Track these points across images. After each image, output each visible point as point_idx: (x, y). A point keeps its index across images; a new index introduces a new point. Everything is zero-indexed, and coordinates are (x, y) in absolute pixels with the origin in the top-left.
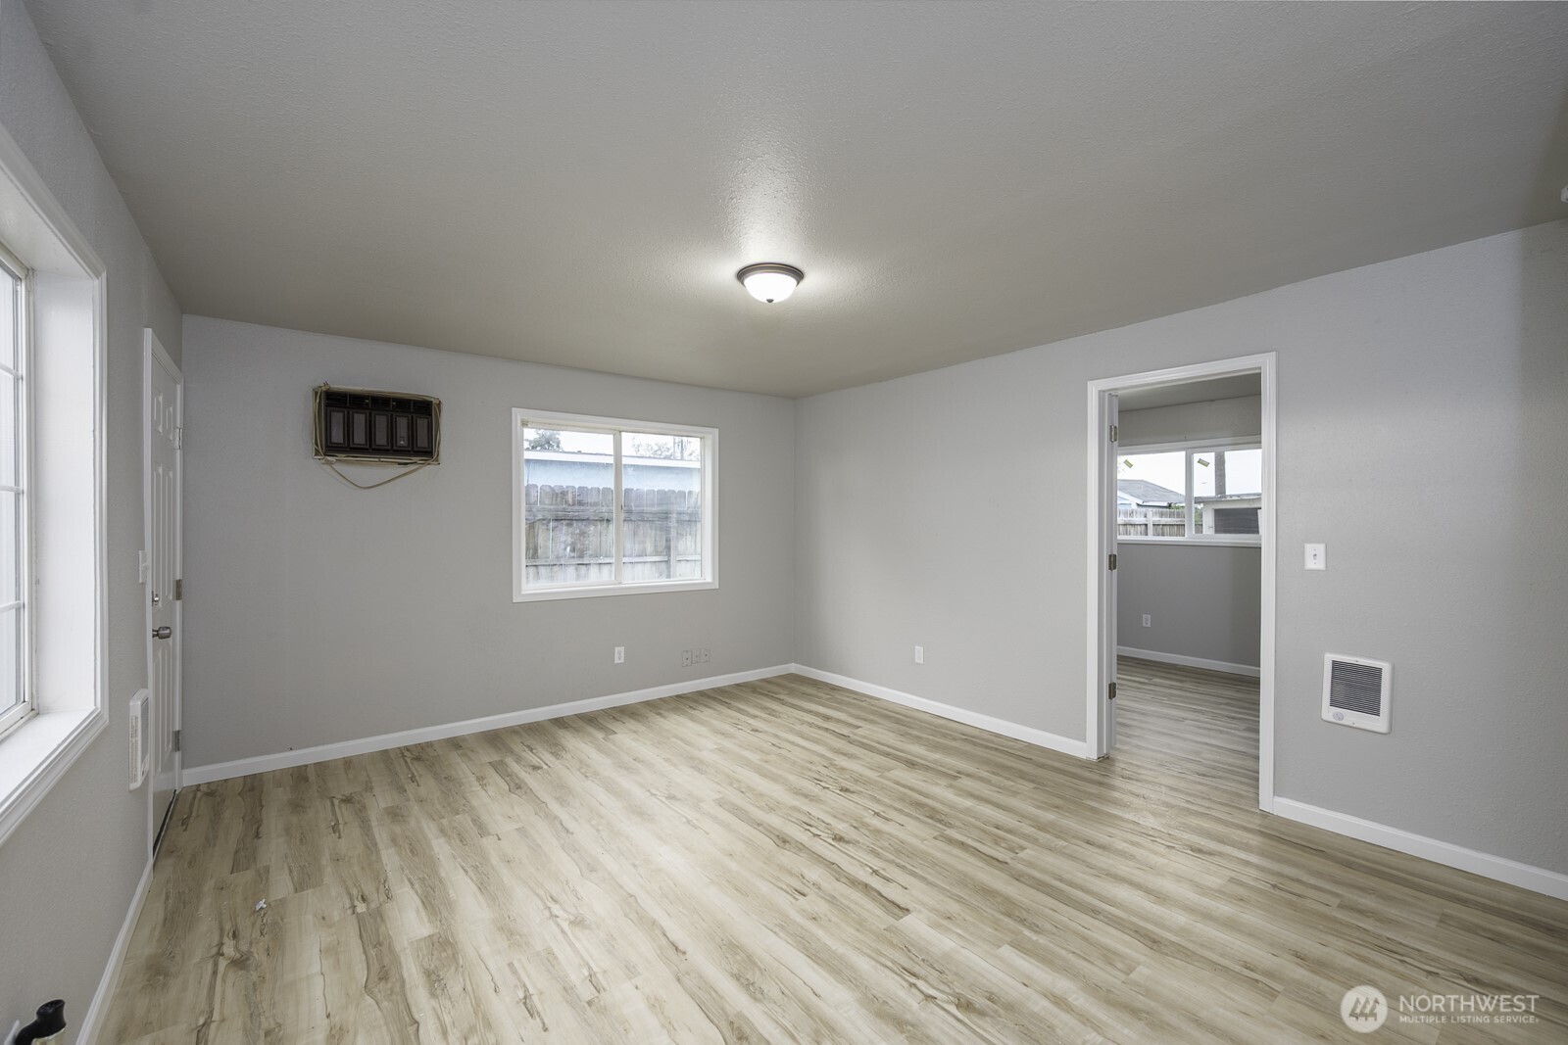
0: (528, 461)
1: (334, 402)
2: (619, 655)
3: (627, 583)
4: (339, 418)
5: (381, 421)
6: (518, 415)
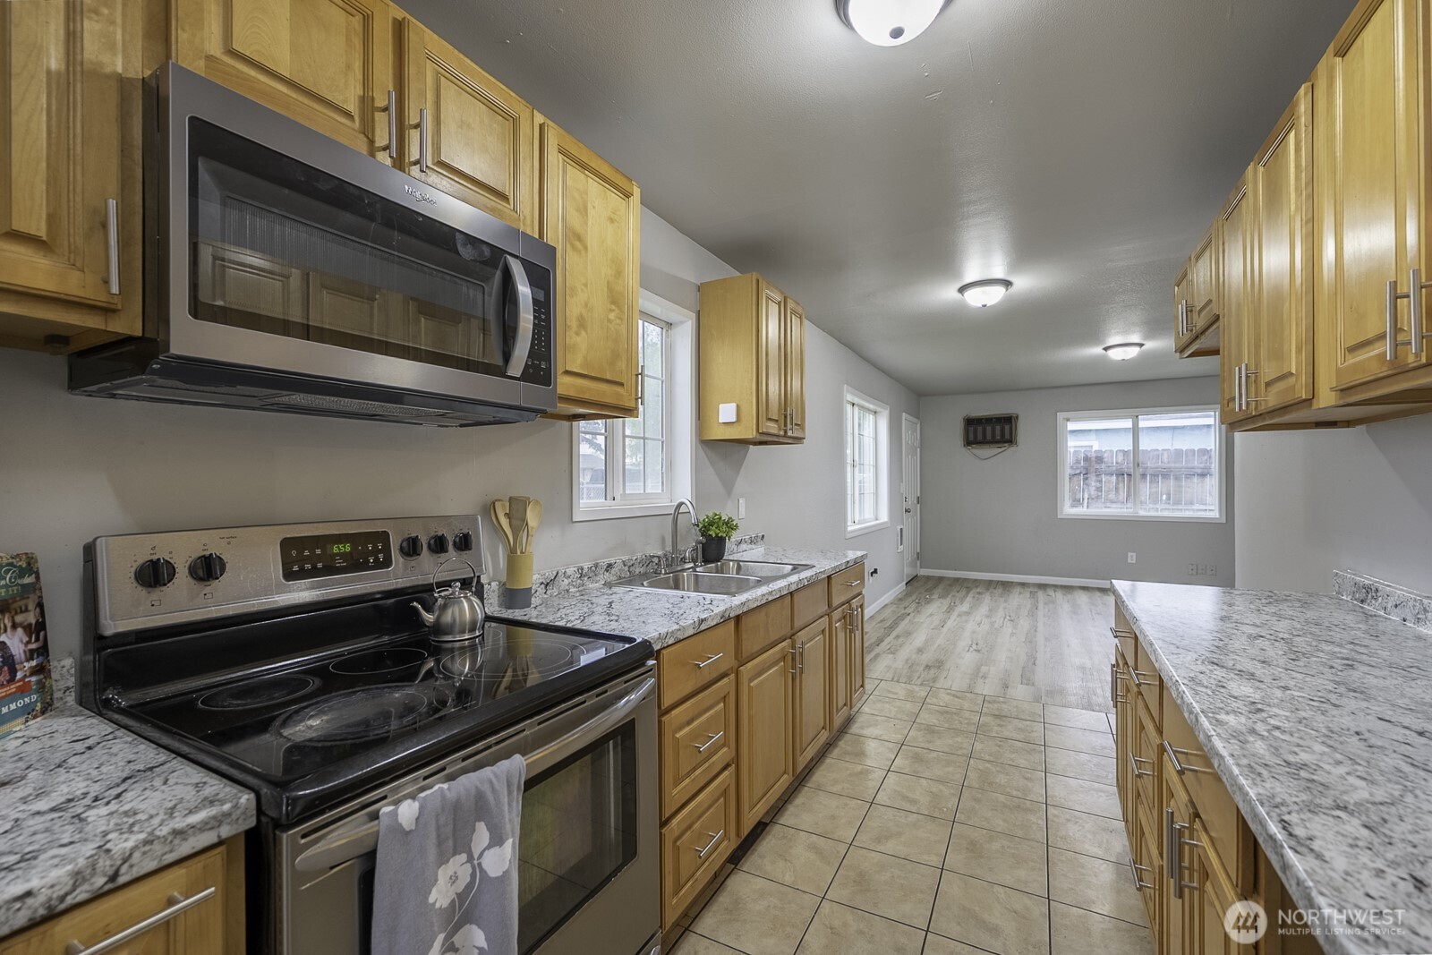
0: (1073, 432)
1: (970, 422)
2: (1132, 557)
3: (1142, 513)
4: (971, 429)
5: (989, 429)
6: (1061, 416)
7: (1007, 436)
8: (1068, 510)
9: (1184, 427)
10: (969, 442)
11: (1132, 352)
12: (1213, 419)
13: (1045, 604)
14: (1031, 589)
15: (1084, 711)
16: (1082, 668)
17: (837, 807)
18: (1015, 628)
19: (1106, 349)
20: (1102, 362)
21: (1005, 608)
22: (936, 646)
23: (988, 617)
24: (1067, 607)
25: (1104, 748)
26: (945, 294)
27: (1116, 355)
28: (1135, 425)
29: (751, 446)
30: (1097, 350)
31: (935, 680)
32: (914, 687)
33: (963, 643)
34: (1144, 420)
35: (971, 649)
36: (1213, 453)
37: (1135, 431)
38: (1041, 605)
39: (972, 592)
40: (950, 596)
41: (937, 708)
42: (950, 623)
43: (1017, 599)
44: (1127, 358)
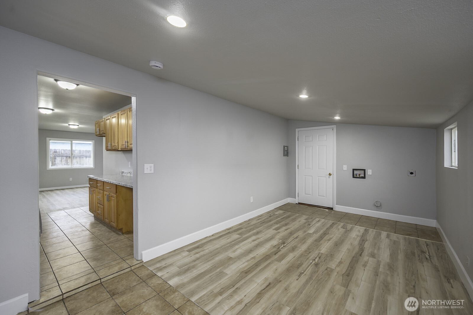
2: (71, 179)
3: (74, 167)
8: (50, 167)
11: (76, 127)
19: (69, 125)
20: (68, 127)
24: (54, 194)
27: (71, 127)
30: (67, 125)
34: (74, 141)
36: (91, 152)
37: (72, 144)
44: (75, 128)
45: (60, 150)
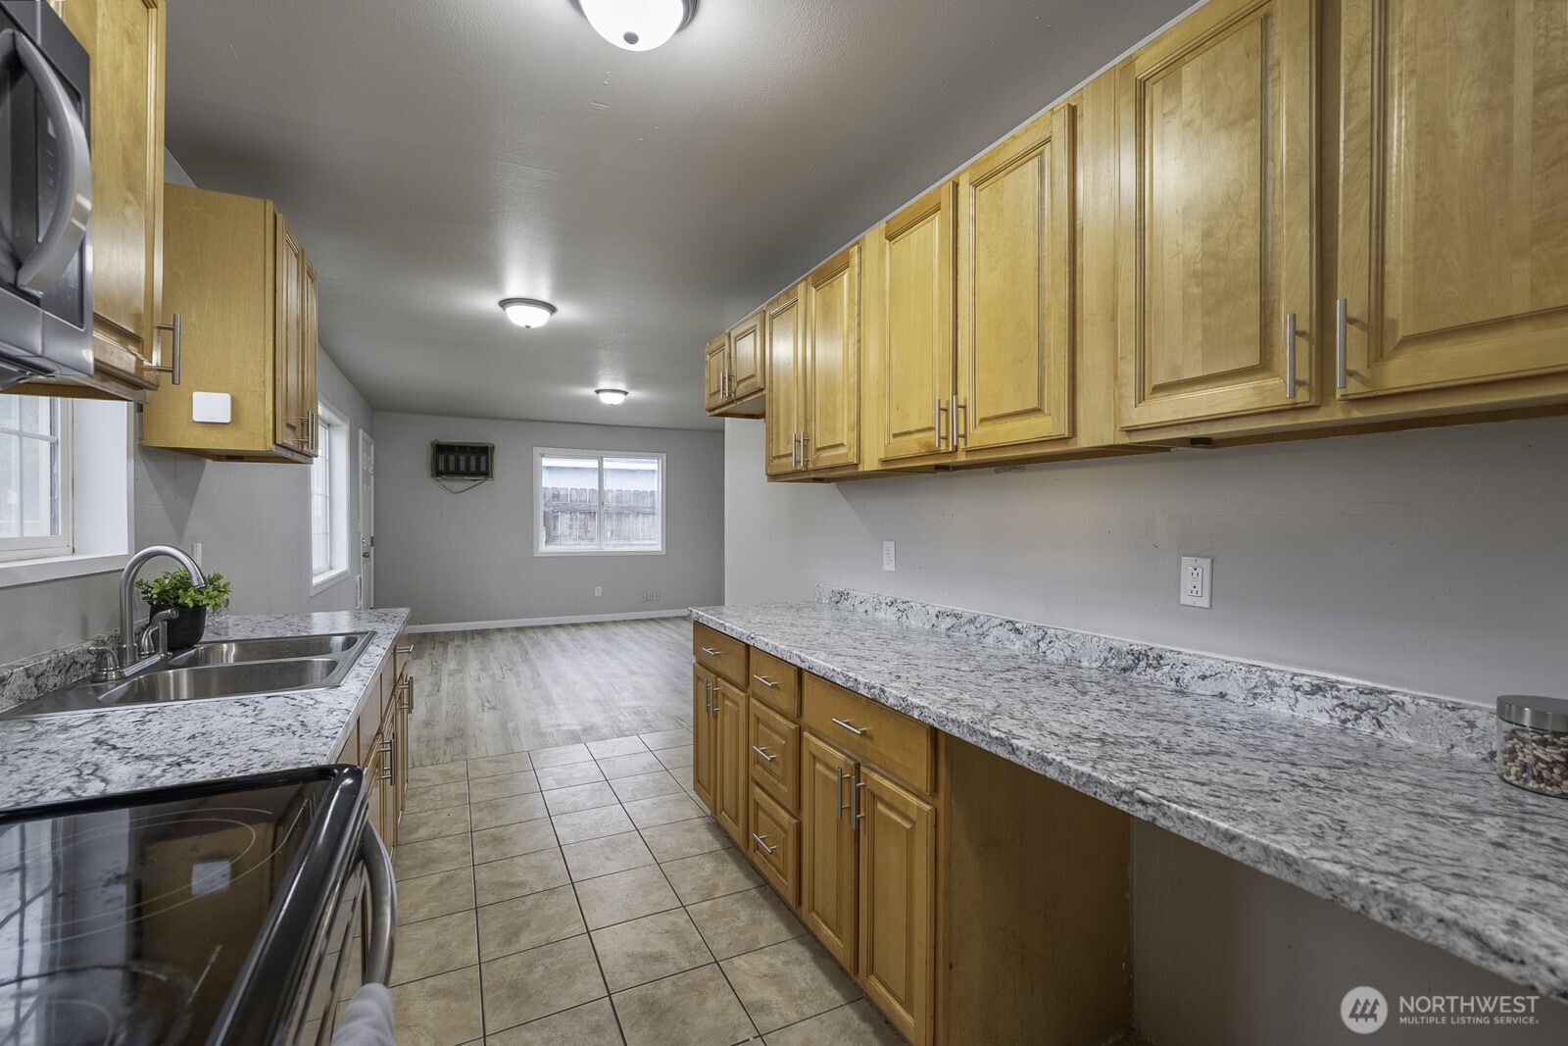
0: (549, 468)
1: (440, 449)
2: (598, 591)
3: (606, 549)
4: (442, 457)
5: (462, 458)
6: (537, 450)
7: (483, 468)
8: (544, 548)
9: (637, 471)
10: (438, 473)
11: (619, 399)
12: (656, 465)
13: (532, 647)
14: (510, 634)
15: (620, 739)
16: (597, 701)
17: (437, 933)
18: (517, 677)
19: (598, 392)
20: (592, 403)
21: (496, 658)
22: (444, 714)
23: (483, 670)
24: (553, 646)
25: (651, 765)
26: (486, 303)
27: (607, 399)
28: (601, 465)
29: (209, 462)
30: (590, 392)
31: (465, 751)
32: (446, 765)
33: (473, 704)
34: (607, 461)
35: (485, 708)
36: (656, 495)
37: (600, 471)
38: (530, 650)
39: (449, 647)
40: (426, 655)
41: (486, 780)
42: (445, 686)
43: (502, 647)
44: (615, 403)
45: (567, 489)
